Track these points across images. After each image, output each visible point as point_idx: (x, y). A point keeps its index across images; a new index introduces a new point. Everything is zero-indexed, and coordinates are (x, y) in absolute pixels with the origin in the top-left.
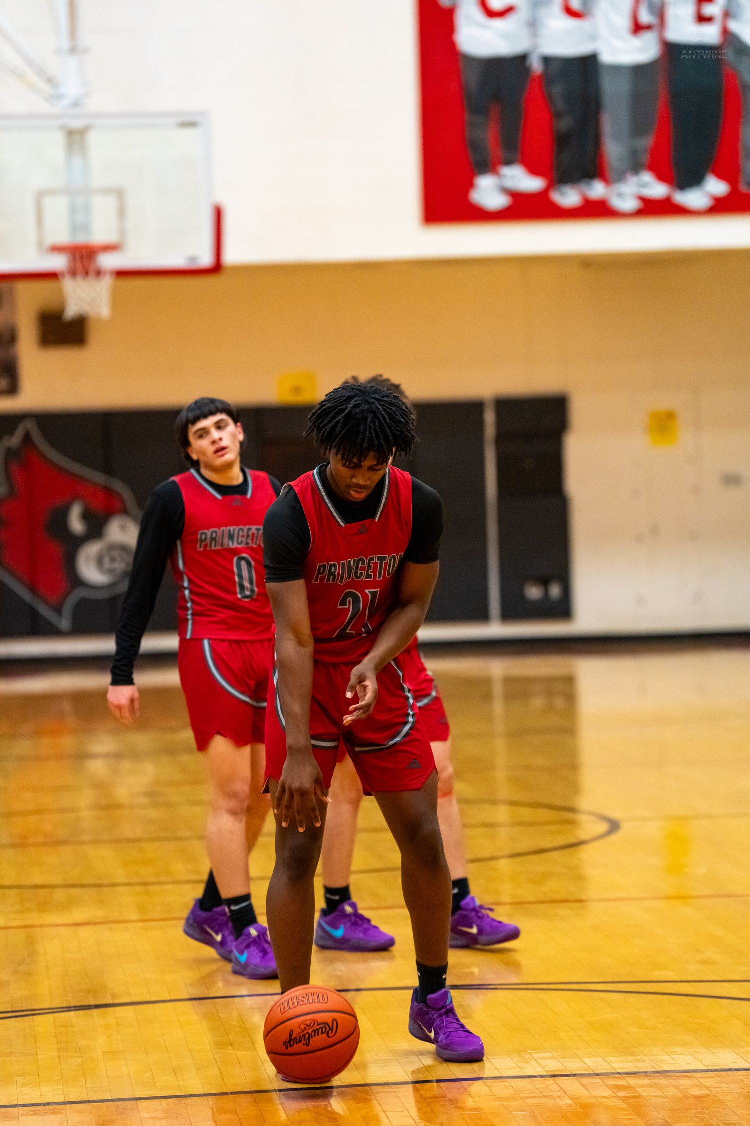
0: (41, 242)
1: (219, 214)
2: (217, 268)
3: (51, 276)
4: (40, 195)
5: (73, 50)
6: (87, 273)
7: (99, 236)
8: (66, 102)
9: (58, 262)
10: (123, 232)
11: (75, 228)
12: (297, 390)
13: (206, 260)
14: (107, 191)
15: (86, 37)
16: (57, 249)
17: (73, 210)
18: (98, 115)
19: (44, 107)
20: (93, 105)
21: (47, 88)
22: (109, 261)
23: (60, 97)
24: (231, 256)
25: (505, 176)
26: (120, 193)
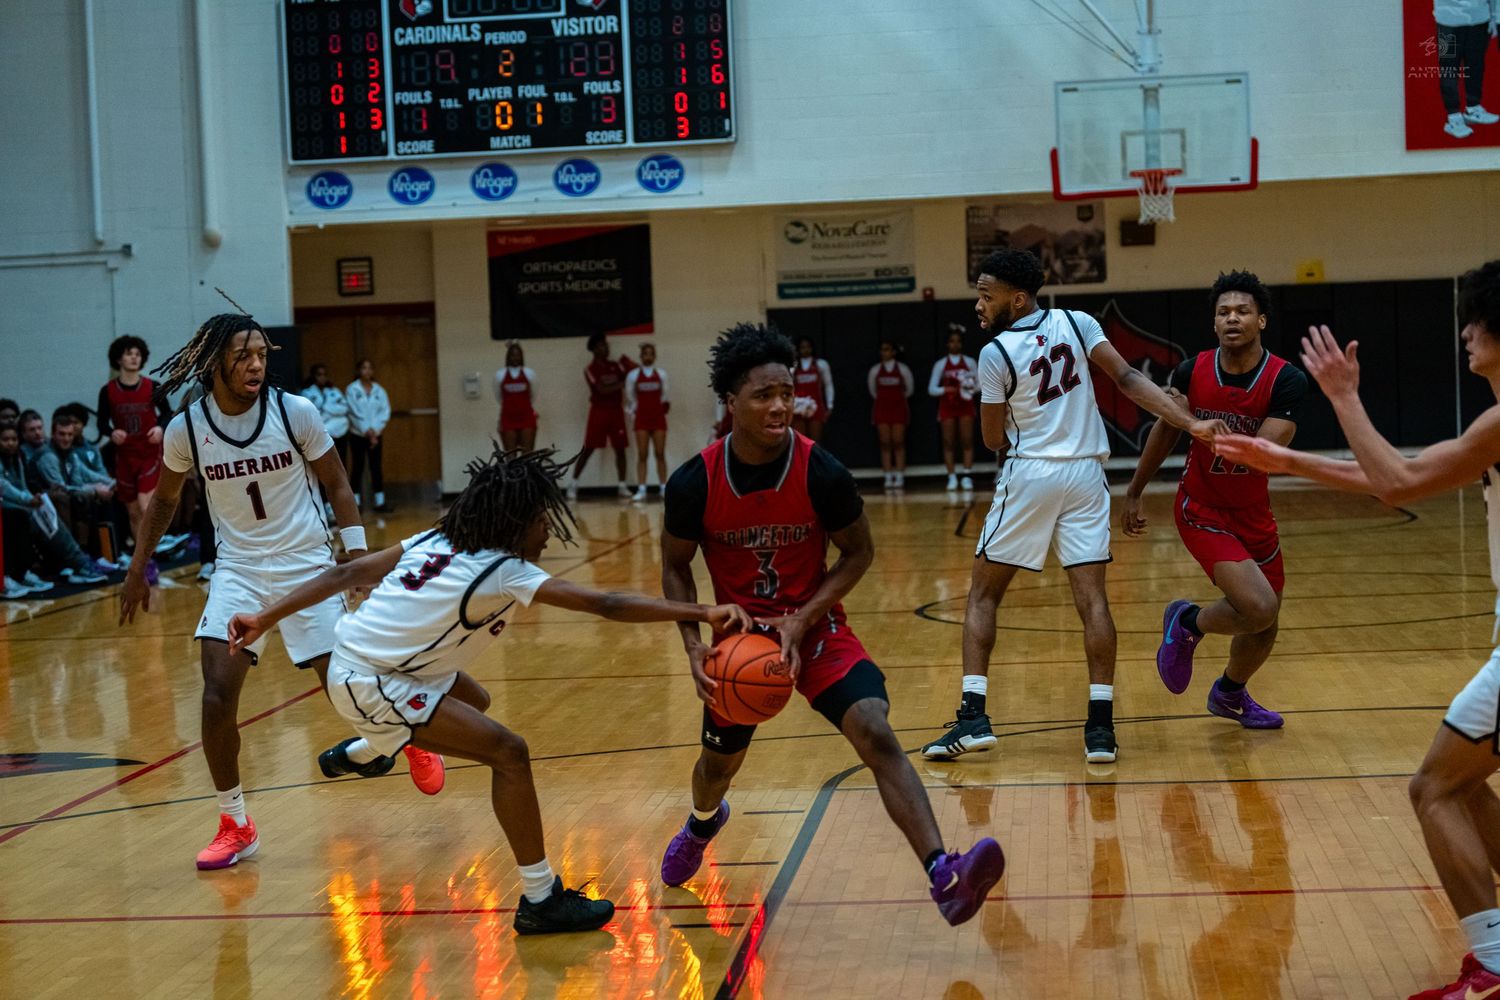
0: (1124, 169)
1: (1255, 144)
2: (1254, 183)
3: (1133, 193)
4: (1124, 137)
5: (1150, 32)
6: (1156, 192)
7: (1165, 164)
8: (1145, 68)
9: (1137, 184)
10: (1184, 161)
11: (1148, 159)
12: (1310, 275)
13: (1245, 179)
14: (1173, 131)
15: (1159, 23)
16: (1134, 174)
17: (1147, 146)
18: (1167, 77)
19: (1130, 73)
20: (1163, 70)
21: (1130, 60)
22: (1173, 182)
23: (1140, 65)
24: (1263, 177)
25: (1467, 113)
26: (1182, 133)
